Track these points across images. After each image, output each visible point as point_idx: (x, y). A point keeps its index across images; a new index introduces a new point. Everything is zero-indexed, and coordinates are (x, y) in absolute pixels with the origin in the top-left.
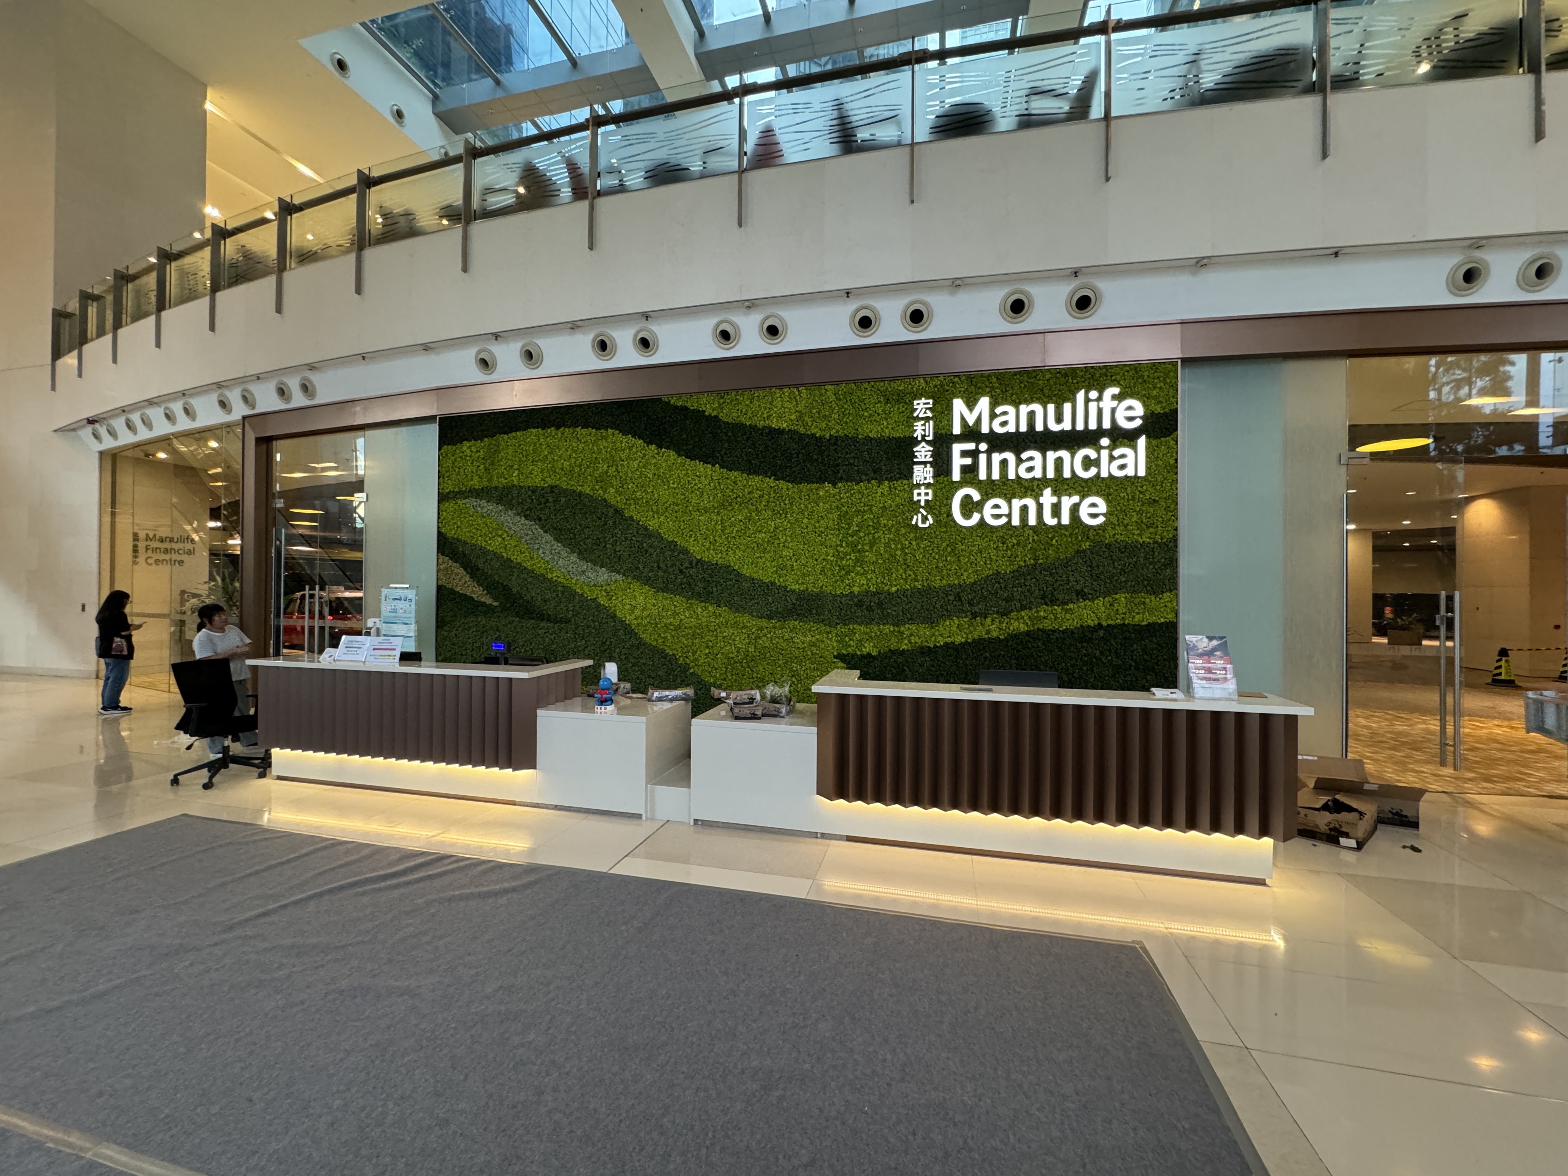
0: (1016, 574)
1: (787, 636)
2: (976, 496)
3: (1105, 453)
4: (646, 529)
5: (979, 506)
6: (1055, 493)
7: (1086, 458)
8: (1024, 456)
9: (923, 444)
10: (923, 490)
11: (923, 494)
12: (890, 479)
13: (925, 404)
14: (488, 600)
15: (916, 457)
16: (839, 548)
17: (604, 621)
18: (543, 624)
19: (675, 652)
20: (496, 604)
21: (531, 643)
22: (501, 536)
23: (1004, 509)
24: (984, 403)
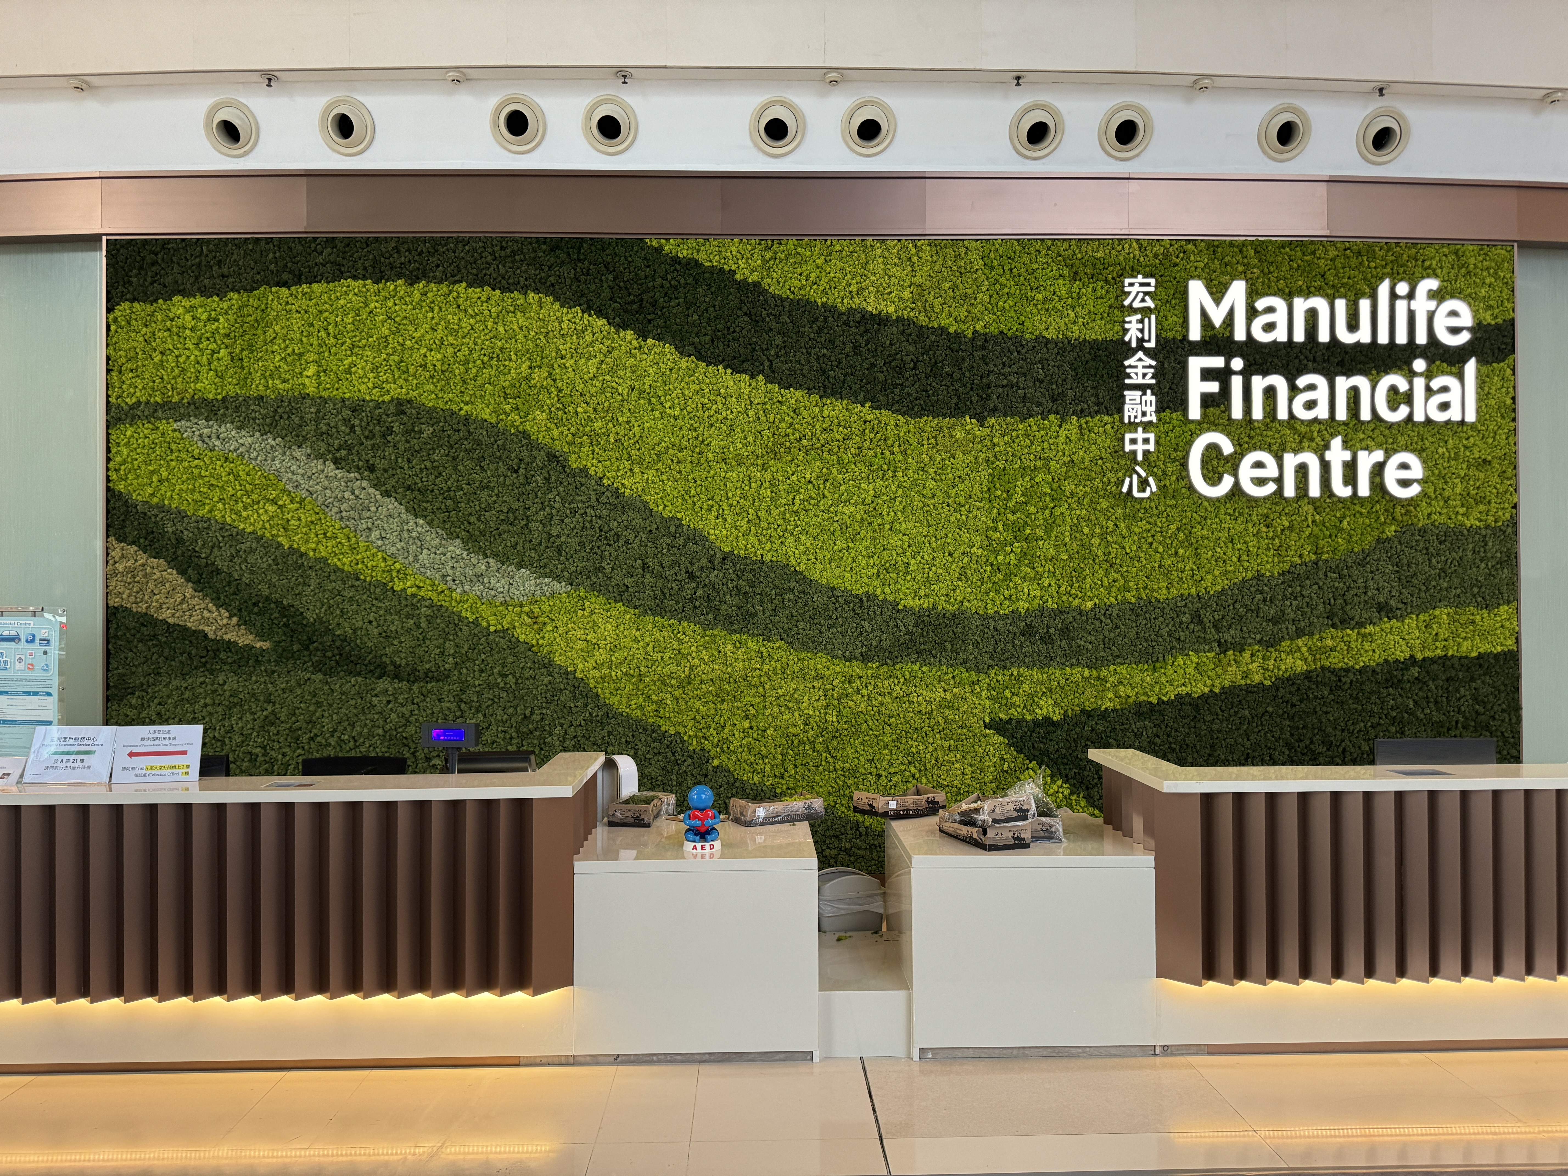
0: (1288, 576)
1: (898, 691)
2: (1227, 447)
3: (1419, 383)
4: (616, 493)
5: (1233, 464)
6: (1346, 445)
7: (1393, 389)
8: (1302, 381)
9: (1140, 354)
10: (1140, 435)
11: (1140, 441)
12: (1080, 414)
13: (1142, 285)
14: (244, 638)
15: (1129, 376)
16: (990, 533)
17: (527, 673)
18: (383, 684)
19: (681, 729)
20: (266, 645)
21: (353, 725)
22: (274, 502)
23: (1271, 470)
24: (1237, 291)
